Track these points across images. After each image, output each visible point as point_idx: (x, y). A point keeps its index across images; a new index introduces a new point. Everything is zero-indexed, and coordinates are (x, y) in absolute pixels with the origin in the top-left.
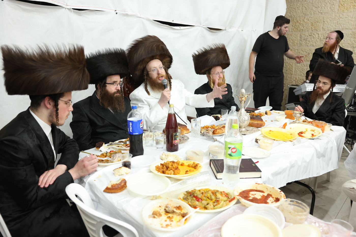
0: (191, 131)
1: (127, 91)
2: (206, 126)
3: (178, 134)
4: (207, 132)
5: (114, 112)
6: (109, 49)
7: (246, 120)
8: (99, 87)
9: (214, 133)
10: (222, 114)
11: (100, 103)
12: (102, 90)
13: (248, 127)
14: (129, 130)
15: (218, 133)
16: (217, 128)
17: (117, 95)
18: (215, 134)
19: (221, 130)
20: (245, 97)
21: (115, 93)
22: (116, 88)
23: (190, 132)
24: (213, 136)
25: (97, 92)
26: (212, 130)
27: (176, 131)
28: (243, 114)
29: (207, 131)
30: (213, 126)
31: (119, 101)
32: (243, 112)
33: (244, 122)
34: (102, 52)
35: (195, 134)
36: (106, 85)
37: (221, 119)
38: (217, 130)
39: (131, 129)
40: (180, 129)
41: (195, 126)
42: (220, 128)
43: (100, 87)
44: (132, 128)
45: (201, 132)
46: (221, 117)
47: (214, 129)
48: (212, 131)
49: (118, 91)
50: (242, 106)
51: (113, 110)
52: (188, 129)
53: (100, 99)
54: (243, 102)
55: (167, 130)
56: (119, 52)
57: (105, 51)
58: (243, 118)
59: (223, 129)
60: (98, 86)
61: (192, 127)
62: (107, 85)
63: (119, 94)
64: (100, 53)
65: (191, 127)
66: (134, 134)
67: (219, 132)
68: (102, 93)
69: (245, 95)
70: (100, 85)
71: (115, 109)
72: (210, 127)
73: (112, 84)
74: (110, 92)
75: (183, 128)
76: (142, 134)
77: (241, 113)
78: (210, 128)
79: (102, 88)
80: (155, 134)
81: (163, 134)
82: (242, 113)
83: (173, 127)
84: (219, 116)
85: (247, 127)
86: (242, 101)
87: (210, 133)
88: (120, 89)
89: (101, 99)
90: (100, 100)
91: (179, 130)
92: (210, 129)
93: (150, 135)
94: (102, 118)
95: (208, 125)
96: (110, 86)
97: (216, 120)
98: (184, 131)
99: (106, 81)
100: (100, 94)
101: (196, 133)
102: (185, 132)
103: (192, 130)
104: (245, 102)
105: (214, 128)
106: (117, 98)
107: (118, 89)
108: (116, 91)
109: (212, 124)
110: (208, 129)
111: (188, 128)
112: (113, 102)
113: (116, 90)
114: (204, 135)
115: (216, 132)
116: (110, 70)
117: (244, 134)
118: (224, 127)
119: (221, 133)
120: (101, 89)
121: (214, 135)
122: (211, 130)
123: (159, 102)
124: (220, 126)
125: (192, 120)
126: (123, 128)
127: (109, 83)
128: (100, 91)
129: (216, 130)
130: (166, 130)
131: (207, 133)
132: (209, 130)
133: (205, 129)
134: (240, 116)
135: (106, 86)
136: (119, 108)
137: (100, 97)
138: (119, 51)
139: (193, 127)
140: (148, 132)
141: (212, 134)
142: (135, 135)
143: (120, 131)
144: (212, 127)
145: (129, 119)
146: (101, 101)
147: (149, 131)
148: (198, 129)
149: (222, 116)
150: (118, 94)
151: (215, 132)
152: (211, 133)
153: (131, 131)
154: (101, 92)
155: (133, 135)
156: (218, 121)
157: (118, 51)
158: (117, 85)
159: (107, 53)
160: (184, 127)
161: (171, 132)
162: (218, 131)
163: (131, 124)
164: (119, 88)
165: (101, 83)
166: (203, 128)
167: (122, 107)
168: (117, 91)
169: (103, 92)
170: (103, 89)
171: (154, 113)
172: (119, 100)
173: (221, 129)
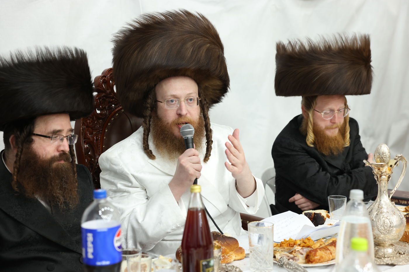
0: (248, 254)
1: (87, 150)
2: (287, 239)
3: (212, 262)
4: (291, 256)
5: (50, 206)
6: (47, 49)
7: (396, 226)
8: (14, 143)
9: (308, 259)
10: (330, 209)
11: (13, 183)
12: (21, 152)
13: (402, 243)
14: (87, 253)
15: (320, 261)
16: (317, 245)
17: (58, 165)
18: (312, 262)
19: (328, 252)
20: (389, 165)
21: (53, 159)
22: (59, 146)
23: (245, 257)
24: (307, 267)
25: (6, 154)
26: (305, 251)
27: (207, 254)
28: (385, 210)
29: (291, 253)
30: (306, 241)
31: (63, 179)
32: (386, 204)
33: (389, 232)
34: (26, 56)
35: (260, 262)
36: (33, 140)
37: (327, 221)
38: (316, 250)
39: (90, 250)
40: (219, 248)
41: (259, 241)
42: (326, 246)
43: (17, 143)
44: (95, 248)
45: (275, 257)
46: (328, 217)
47: (310, 249)
48: (305, 255)
49: (63, 153)
50: (382, 189)
51: (48, 203)
52: (241, 248)
53: (14, 173)
54: (383, 177)
55: (185, 251)
56: (70, 57)
57: (35, 54)
58: (387, 221)
59: (331, 248)
60: (10, 140)
61: (250, 243)
62: (34, 138)
63: (64, 161)
64: (22, 58)
65: (248, 243)
66: (99, 263)
67: (322, 257)
68: (20, 158)
69: (388, 159)
70: (17, 138)
71: (52, 200)
72: (299, 242)
73: (49, 137)
74: (41, 158)
75: (228, 245)
76: (119, 265)
77: (380, 208)
78: (299, 245)
79: (20, 146)
80: (156, 262)
81: (175, 261)
82: (383, 206)
83: (201, 243)
84: (323, 212)
85: (397, 243)
86: (381, 176)
87: (298, 260)
88: (67, 149)
89: (17, 174)
90: (15, 177)
91: (216, 252)
92: (298, 248)
93: (142, 265)
94: (17, 223)
95: (294, 239)
96: (42, 142)
97: (316, 225)
98: (231, 253)
99: (34, 128)
100: (15, 160)
101: (262, 259)
102: (233, 256)
103: (251, 252)
104: (389, 177)
105: (308, 247)
106: (58, 172)
107: (62, 148)
108: (57, 154)
109: (305, 234)
110: (292, 249)
111: (240, 245)
112: (49, 181)
113: (58, 151)
114: (282, 266)
115: (316, 258)
116: (46, 103)
117: (390, 262)
118: (334, 244)
119: (327, 258)
120: (19, 148)
121: (310, 265)
122: (301, 251)
123: (170, 185)
124: (326, 241)
125: (250, 225)
126: (72, 248)
127: (39, 133)
128: (15, 152)
129: (313, 251)
130: (183, 253)
131: (292, 258)
132: (295, 250)
133: (286, 248)
134: (377, 214)
135: (31, 141)
136: (64, 196)
137: (14, 168)
138: (72, 54)
139: (253, 243)
140: (137, 256)
141: (304, 261)
142: (102, 267)
143: (64, 254)
144: (305, 243)
145: (86, 225)
146: (15, 180)
147: (140, 254)
148: (267, 248)
149: (331, 214)
150: (62, 162)
151: (312, 258)
152: (301, 260)
153: (90, 256)
154: (17, 155)
155: (95, 267)
156: (320, 226)
157: (69, 54)
158: (62, 140)
159: (40, 59)
160: (231, 242)
161: (195, 257)
162: (319, 253)
163: (90, 237)
164: (65, 146)
165: (19, 133)
166: (281, 245)
167: (71, 194)
168: (60, 155)
169: (22, 156)
170: (24, 150)
171: (154, 211)
172: (63, 177)
173: (328, 249)
